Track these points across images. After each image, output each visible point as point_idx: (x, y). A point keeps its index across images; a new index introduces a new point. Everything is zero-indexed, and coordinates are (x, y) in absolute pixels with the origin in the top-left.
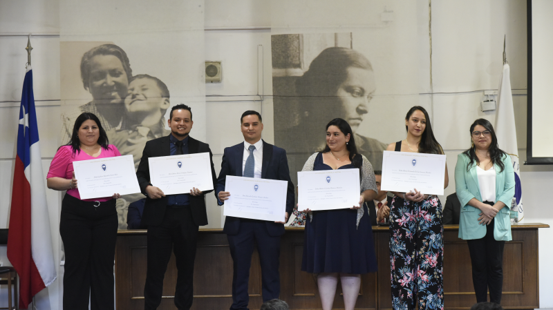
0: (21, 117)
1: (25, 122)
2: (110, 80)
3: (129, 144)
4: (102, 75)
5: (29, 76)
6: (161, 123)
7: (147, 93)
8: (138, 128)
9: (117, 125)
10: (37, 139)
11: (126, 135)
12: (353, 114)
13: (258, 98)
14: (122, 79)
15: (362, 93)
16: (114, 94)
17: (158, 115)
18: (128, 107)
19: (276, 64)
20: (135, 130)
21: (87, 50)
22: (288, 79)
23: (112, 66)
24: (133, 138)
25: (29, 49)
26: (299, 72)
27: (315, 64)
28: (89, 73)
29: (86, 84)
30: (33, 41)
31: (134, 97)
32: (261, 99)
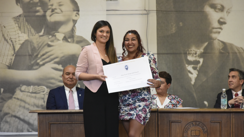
3: (49, 46)
6: (73, 30)
7: (63, 8)
8: (57, 34)
9: (40, 32)
11: (46, 39)
12: (216, 24)
13: (145, 12)
15: (222, 9)
16: (38, 8)
17: (71, 24)
18: (48, 18)
20: (54, 36)
24: (52, 41)
29: (18, 1)
31: (53, 11)
32: (147, 13)
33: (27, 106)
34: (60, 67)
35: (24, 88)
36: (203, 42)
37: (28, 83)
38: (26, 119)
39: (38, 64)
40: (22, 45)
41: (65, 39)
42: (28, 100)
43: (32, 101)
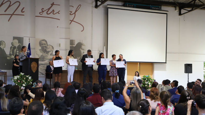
0: (28, 51)
1: (29, 52)
2: (44, 45)
3: (47, 56)
4: (43, 44)
5: (29, 44)
6: (52, 53)
7: (50, 48)
8: (49, 54)
9: (45, 53)
10: (31, 55)
11: (46, 55)
12: (82, 53)
14: (46, 45)
15: (84, 50)
16: (45, 48)
17: (52, 52)
18: (47, 50)
19: (70, 44)
20: (48, 54)
21: (40, 40)
22: (73, 47)
23: (44, 43)
25: (29, 39)
26: (74, 46)
27: (77, 45)
28: (41, 44)
29: (40, 46)
30: (30, 38)
31: (48, 48)
32: (66, 50)
33: (42, 70)
34: (49, 61)
35: (41, 65)
36: (80, 57)
37: (42, 64)
38: (42, 72)
39: (44, 60)
40: (41, 56)
41: (50, 55)
42: (42, 68)
43: (43, 68)
